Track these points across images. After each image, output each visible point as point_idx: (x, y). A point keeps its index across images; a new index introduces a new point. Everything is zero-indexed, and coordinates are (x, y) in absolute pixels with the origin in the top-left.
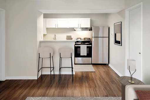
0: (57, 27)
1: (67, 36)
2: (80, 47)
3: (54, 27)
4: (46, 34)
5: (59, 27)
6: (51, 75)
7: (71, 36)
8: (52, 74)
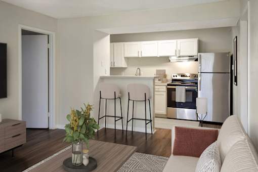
0: (140, 56)
1: (157, 71)
2: (175, 89)
3: (136, 55)
4: (124, 66)
5: (144, 55)
6: (123, 130)
7: (165, 71)
8: (116, 128)
